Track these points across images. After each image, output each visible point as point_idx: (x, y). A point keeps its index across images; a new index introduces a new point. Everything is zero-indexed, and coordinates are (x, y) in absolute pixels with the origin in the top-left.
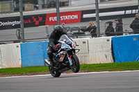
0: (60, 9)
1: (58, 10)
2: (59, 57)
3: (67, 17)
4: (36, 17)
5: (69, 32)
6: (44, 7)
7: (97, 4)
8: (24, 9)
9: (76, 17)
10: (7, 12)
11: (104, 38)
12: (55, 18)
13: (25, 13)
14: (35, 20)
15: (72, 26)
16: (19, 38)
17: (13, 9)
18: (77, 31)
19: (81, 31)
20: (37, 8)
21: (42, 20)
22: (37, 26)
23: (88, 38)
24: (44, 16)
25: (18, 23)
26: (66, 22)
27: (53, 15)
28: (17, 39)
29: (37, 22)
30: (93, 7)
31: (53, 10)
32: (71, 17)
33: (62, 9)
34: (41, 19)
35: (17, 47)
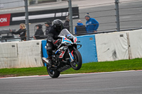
7: (26, 7)
9: (5, 20)
11: (34, 41)
23: (17, 42)
30: (23, 10)
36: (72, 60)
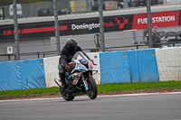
0: (152, 8)
1: (149, 9)
2: (72, 79)
3: (160, 19)
4: (121, 18)
5: (163, 38)
6: (130, 5)
8: (104, 8)
9: (172, 18)
10: (82, 12)
12: (145, 20)
13: (106, 13)
14: (119, 22)
15: (167, 30)
16: (98, 45)
17: (90, 8)
18: (174, 38)
19: (179, 38)
20: (122, 7)
21: (128, 22)
22: (122, 30)
24: (131, 18)
25: (97, 26)
26: (160, 25)
27: (142, 16)
28: (95, 47)
29: (122, 25)
31: (143, 10)
32: (166, 19)
33: (154, 9)
34: (126, 21)
35: (96, 57)
36: (87, 88)
